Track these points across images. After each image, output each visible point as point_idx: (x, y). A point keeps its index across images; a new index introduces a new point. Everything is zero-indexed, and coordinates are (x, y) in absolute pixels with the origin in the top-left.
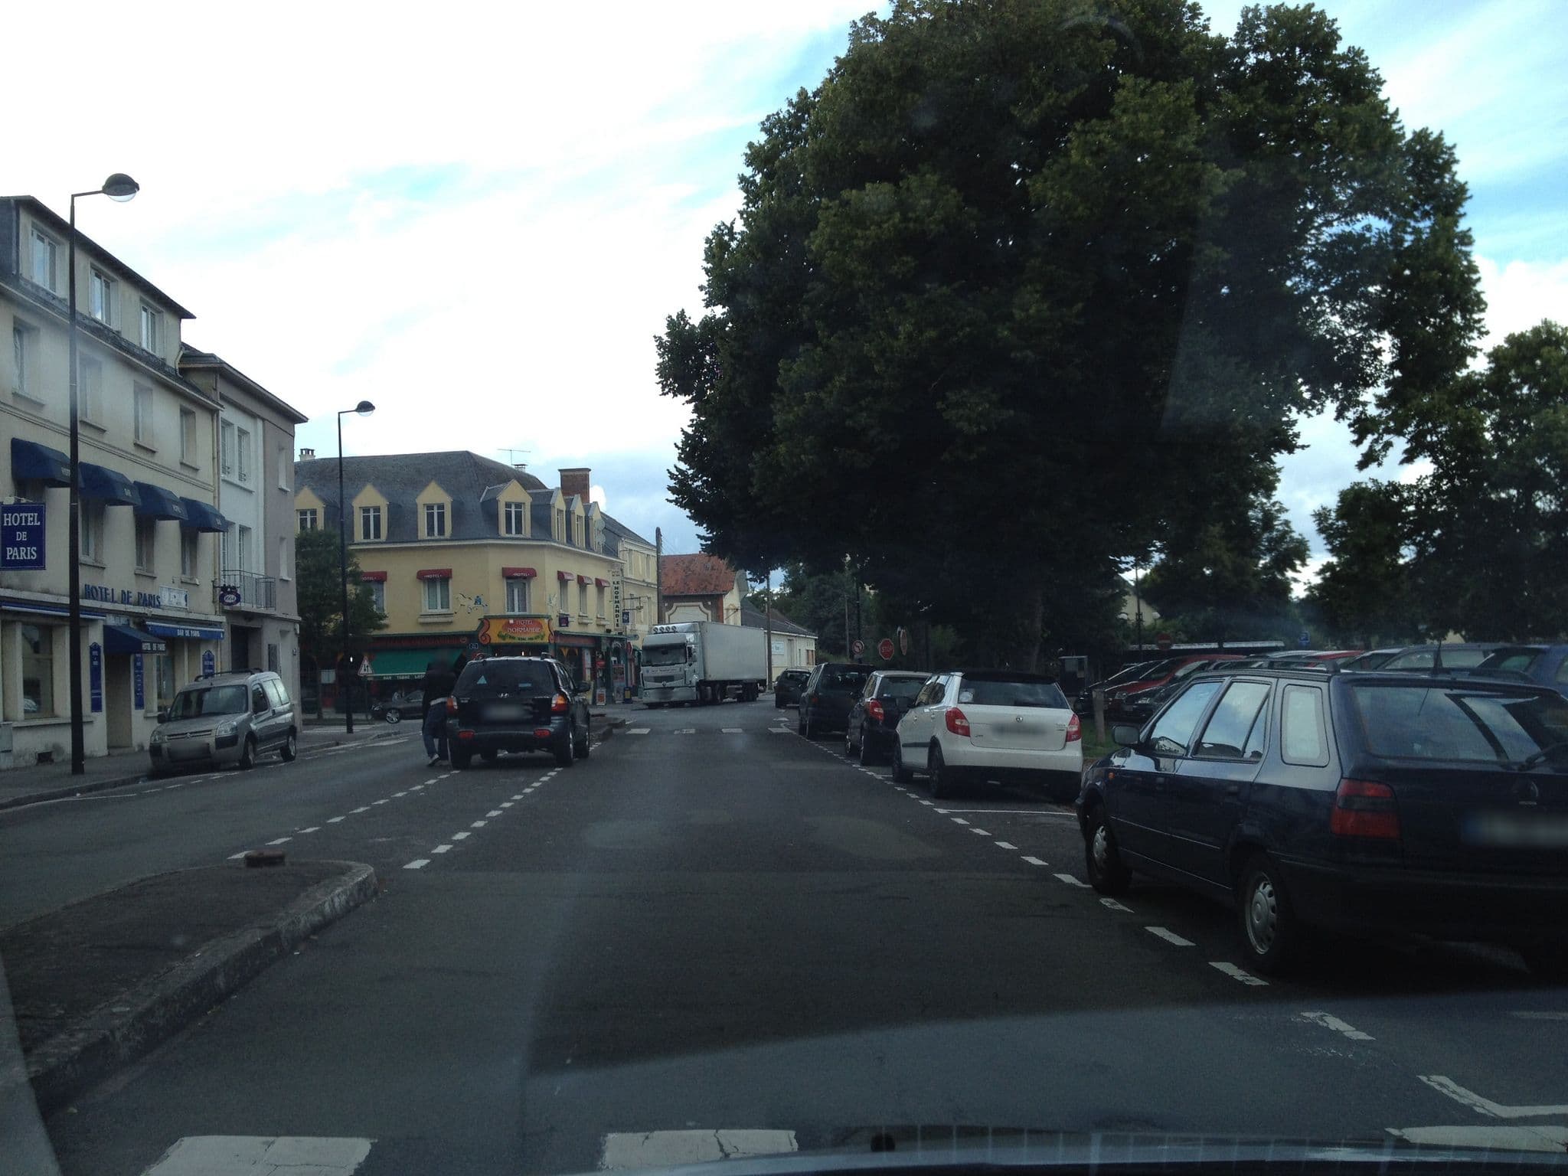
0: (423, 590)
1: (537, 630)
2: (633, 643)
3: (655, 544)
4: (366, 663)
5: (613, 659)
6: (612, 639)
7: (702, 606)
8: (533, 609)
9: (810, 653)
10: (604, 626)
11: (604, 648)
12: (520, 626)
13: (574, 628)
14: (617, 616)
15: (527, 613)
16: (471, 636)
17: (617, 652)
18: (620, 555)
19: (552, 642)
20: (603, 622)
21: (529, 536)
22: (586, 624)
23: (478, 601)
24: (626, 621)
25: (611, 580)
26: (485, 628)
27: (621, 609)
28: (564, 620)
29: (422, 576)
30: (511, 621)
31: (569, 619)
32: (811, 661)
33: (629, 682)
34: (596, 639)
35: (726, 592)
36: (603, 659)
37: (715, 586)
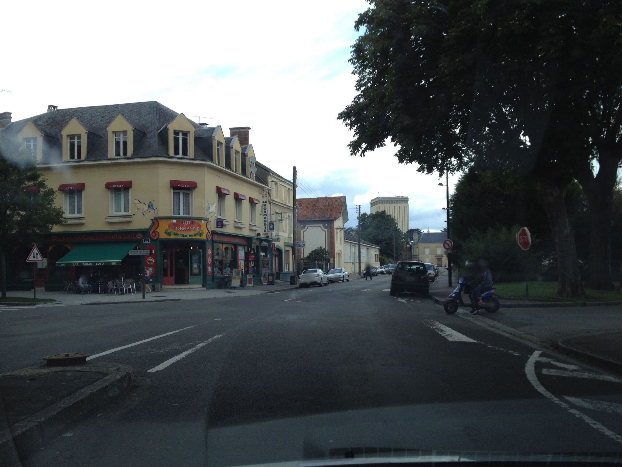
0: (109, 196)
1: (197, 229)
2: (277, 244)
3: (292, 181)
4: (35, 251)
5: (262, 254)
6: (261, 240)
7: (322, 227)
8: (194, 213)
9: (377, 255)
10: (255, 230)
11: (254, 246)
12: (183, 225)
13: (229, 229)
14: (265, 225)
15: (190, 216)
16: (144, 232)
17: (265, 249)
18: (269, 185)
19: (209, 239)
20: (254, 228)
21: (193, 157)
22: (241, 228)
23: (150, 206)
24: (272, 229)
25: (261, 199)
26: (156, 226)
27: (269, 221)
28: (220, 223)
29: (108, 186)
30: (175, 221)
31: (224, 223)
32: (377, 261)
33: (274, 270)
34: (248, 240)
35: (336, 218)
36: (254, 254)
37: (330, 215)
